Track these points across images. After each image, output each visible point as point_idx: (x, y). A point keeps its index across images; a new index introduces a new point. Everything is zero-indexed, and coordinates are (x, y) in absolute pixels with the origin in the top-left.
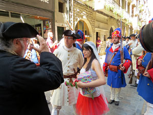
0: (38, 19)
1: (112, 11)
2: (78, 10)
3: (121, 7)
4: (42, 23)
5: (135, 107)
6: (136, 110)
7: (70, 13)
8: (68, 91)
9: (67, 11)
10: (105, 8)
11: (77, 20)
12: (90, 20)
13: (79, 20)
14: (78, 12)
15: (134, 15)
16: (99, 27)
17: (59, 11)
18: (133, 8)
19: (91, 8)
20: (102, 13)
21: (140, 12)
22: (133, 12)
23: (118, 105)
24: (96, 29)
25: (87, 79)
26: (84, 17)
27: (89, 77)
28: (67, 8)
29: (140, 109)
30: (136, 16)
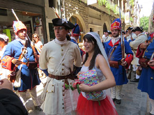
0: (27, 15)
1: (105, 6)
2: (70, 5)
3: (113, 3)
4: (31, 19)
5: (138, 105)
6: (140, 107)
7: (62, 9)
8: (64, 95)
9: (58, 6)
10: (98, 2)
11: (69, 15)
12: (83, 15)
13: (71, 16)
14: (70, 7)
15: (126, 10)
16: (92, 23)
17: (50, 7)
18: (124, 4)
19: (84, 3)
20: (94, 8)
21: (131, 7)
22: (124, 8)
23: (120, 103)
24: (89, 25)
25: (93, 80)
26: (77, 13)
27: (94, 77)
28: (58, 3)
29: (145, 106)
30: (127, 11)
